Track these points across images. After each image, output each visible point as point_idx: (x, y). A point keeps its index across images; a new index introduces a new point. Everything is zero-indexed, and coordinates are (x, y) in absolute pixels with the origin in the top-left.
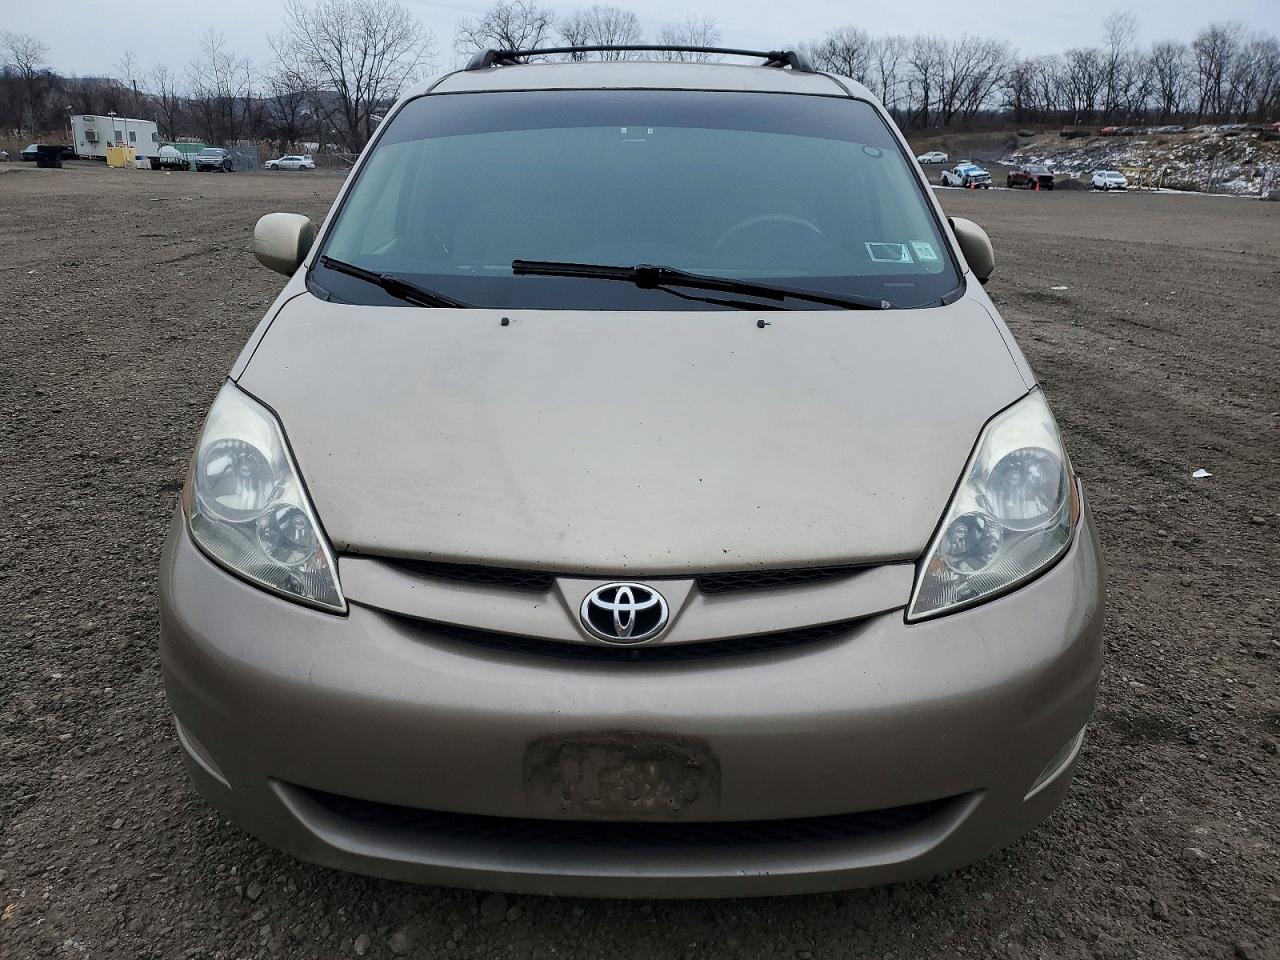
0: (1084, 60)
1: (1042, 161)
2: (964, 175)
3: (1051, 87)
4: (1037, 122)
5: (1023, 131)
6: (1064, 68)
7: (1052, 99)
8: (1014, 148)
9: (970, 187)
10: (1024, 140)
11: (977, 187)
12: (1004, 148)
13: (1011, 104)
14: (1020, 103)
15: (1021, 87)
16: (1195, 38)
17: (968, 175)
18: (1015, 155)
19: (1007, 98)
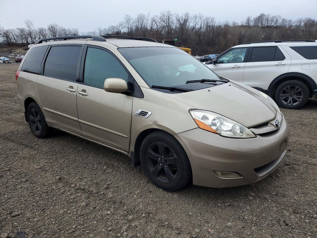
0: (22, 31)
1: (21, 56)
2: (3, 60)
3: (15, 37)
4: (15, 46)
5: (12, 48)
6: (17, 32)
7: (17, 40)
8: (11, 52)
9: (6, 63)
10: (13, 51)
11: (8, 63)
12: (8, 53)
13: (5, 41)
14: (8, 41)
15: (7, 37)
16: (48, 27)
17: (4, 60)
18: (12, 54)
19: (4, 40)
